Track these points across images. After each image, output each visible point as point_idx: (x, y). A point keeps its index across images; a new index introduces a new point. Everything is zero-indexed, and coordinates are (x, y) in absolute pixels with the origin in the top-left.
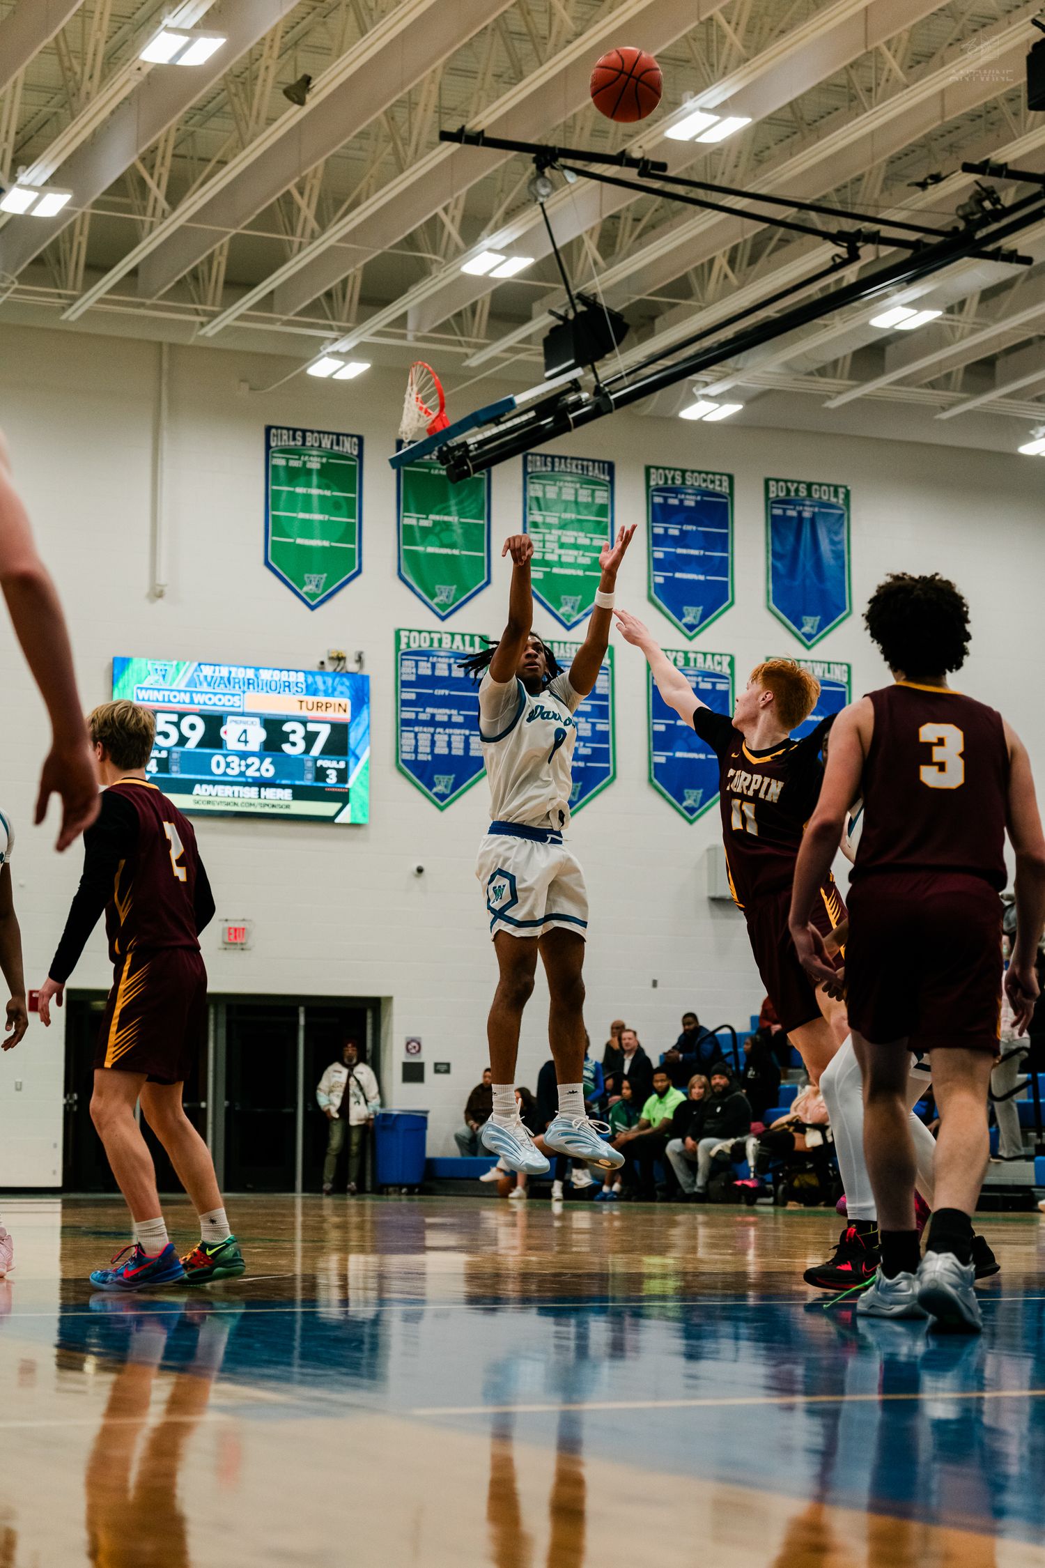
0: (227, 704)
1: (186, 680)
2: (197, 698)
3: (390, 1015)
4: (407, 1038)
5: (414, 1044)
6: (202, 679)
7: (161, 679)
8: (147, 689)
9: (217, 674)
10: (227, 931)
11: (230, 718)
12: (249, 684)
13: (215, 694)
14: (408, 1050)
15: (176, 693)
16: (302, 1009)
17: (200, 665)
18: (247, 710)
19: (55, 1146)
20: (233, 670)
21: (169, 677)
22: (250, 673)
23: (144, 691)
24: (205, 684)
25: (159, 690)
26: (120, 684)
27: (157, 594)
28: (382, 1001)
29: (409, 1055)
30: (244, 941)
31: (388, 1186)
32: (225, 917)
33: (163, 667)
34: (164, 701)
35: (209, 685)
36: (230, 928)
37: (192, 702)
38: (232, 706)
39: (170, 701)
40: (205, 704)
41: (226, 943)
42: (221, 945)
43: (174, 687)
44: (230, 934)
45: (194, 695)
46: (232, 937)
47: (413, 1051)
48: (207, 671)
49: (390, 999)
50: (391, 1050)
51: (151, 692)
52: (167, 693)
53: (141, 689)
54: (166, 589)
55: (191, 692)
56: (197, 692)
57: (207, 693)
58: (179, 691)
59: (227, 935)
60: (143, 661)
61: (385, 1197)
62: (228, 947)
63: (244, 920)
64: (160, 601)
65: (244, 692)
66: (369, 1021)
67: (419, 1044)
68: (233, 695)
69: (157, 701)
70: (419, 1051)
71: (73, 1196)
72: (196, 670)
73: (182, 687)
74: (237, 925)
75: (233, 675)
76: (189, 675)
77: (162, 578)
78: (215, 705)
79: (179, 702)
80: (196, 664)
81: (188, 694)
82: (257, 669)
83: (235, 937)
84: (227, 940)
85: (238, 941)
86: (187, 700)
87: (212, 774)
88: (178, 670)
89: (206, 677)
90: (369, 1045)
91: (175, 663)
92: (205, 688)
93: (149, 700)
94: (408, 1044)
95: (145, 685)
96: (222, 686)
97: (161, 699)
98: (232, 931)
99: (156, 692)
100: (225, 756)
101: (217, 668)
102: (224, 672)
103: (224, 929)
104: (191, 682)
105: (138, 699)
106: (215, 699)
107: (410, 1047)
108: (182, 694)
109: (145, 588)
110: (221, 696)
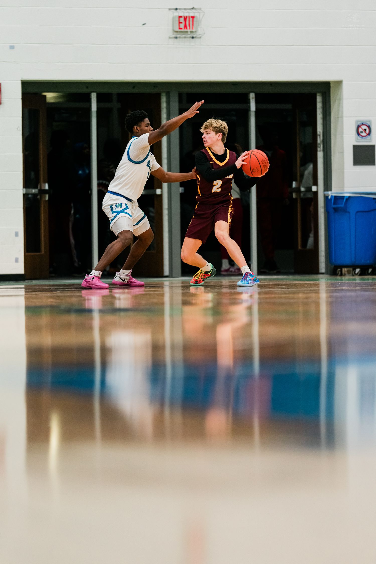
3: (340, 99)
4: (357, 121)
5: (364, 127)
10: (177, 19)
14: (358, 134)
16: (252, 95)
19: (17, 234)
28: (331, 85)
29: (359, 138)
30: (194, 30)
31: (341, 267)
32: (175, 8)
41: (177, 32)
42: (171, 34)
44: (180, 23)
46: (182, 26)
47: (364, 134)
49: (339, 83)
50: (342, 133)
59: (177, 22)
61: (339, 277)
63: (193, 8)
66: (319, 105)
67: (369, 127)
70: (369, 134)
71: (35, 282)
74: (186, 14)
83: (185, 26)
84: (177, 29)
85: (188, 30)
90: (320, 129)
94: (359, 127)
98: (182, 20)
103: (173, 18)
107: (360, 130)
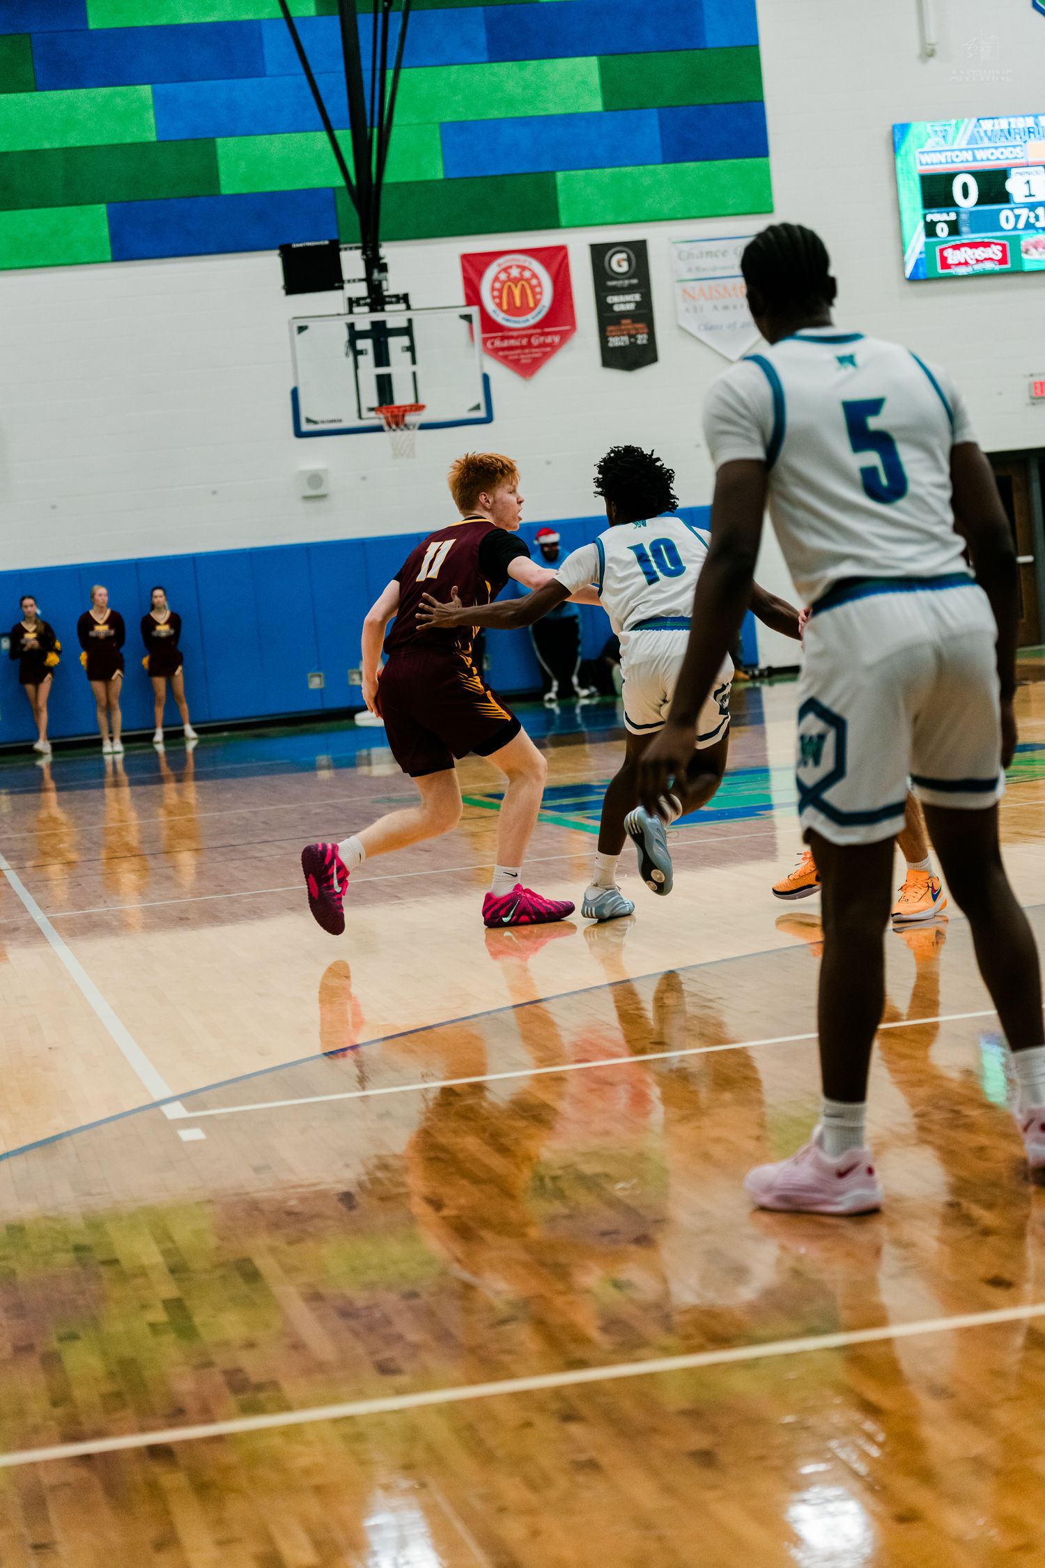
0: (1010, 156)
1: (967, 137)
2: (979, 155)
6: (982, 134)
7: (941, 140)
8: (928, 152)
9: (997, 128)
11: (1013, 171)
12: (1030, 132)
13: (996, 148)
15: (958, 153)
17: (978, 120)
18: (1031, 159)
20: (1012, 120)
21: (949, 138)
22: (1030, 122)
23: (925, 155)
24: (986, 139)
25: (940, 152)
26: (902, 151)
27: (928, 53)
33: (942, 128)
34: (947, 163)
35: (990, 139)
36: (1035, 383)
37: (975, 159)
38: (1016, 158)
39: (953, 162)
40: (988, 159)
43: (955, 147)
45: (976, 152)
48: (987, 125)
51: (932, 155)
52: (949, 154)
53: (922, 153)
54: (937, 48)
55: (972, 150)
56: (978, 149)
57: (988, 148)
58: (961, 150)
60: (922, 124)
62: (1035, 401)
64: (932, 60)
65: (1025, 142)
68: (1014, 147)
69: (941, 163)
72: (975, 127)
73: (964, 146)
75: (1013, 126)
76: (969, 133)
77: (932, 37)
78: (998, 159)
79: (962, 162)
80: (975, 120)
81: (970, 152)
82: (1036, 117)
86: (970, 158)
87: (1002, 229)
88: (957, 129)
89: (985, 132)
91: (953, 122)
92: (986, 143)
93: (932, 164)
95: (926, 149)
96: (1003, 139)
97: (943, 160)
99: (938, 154)
100: (1012, 209)
101: (996, 120)
102: (1003, 123)
104: (972, 140)
105: (921, 164)
106: (997, 153)
108: (964, 152)
109: (916, 49)
110: (1003, 150)
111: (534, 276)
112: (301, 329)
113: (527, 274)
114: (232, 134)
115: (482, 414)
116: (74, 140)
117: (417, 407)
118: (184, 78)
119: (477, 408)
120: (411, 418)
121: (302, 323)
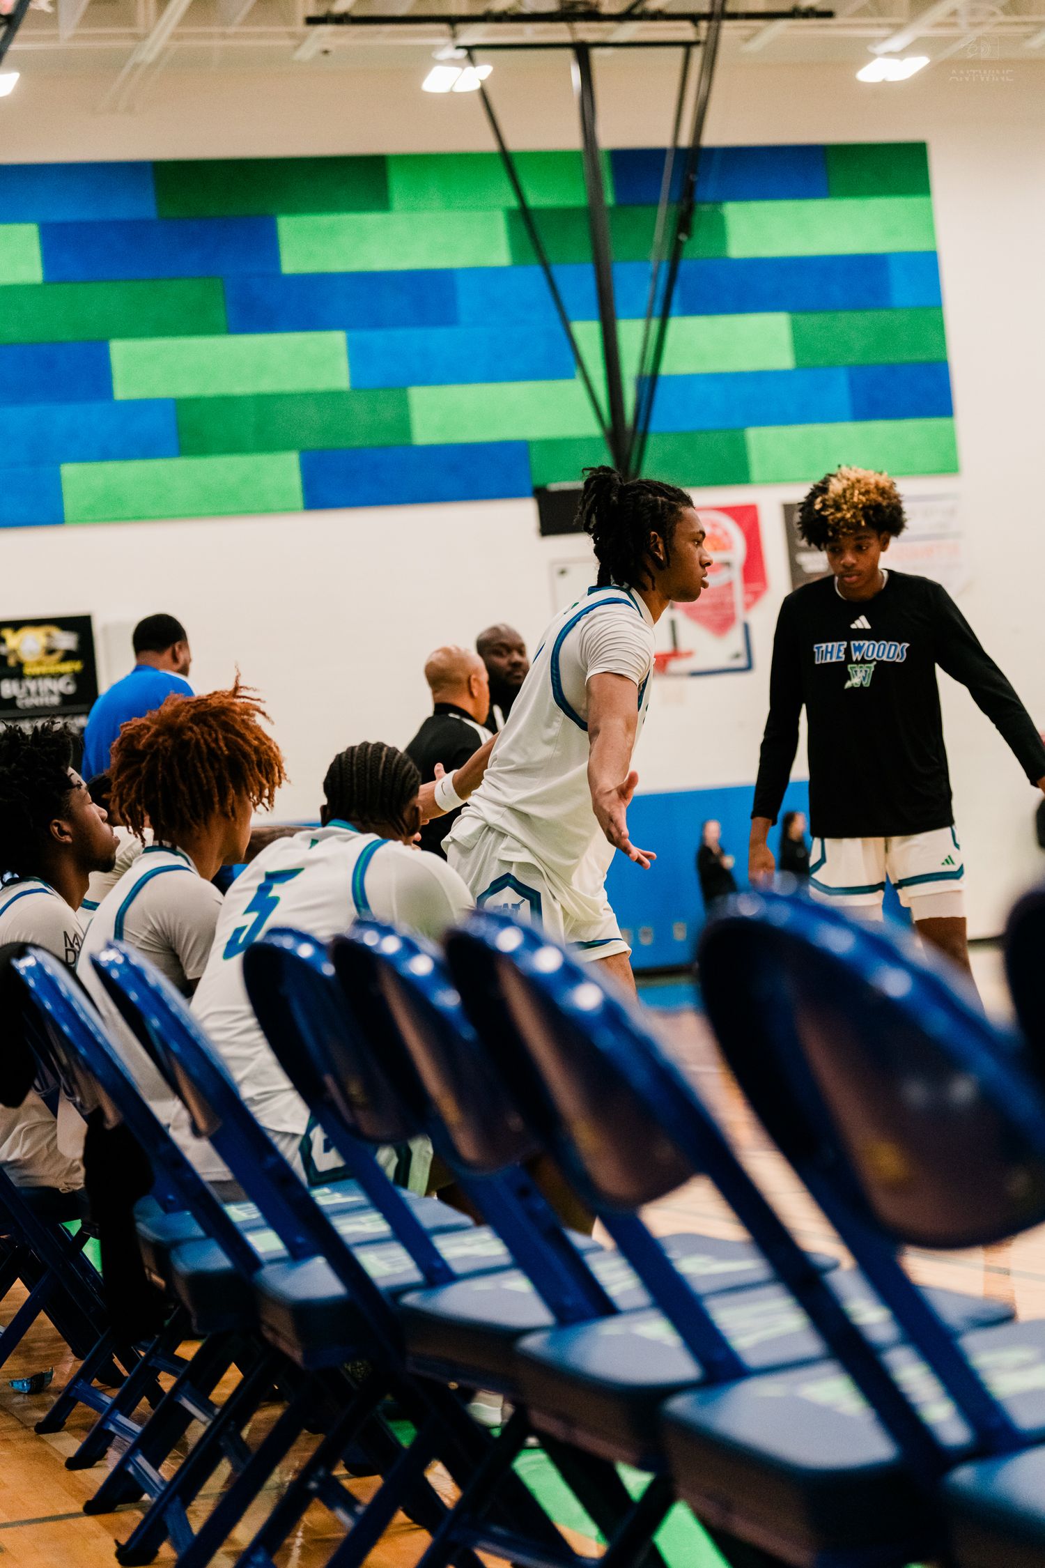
111: (726, 533)
112: (563, 572)
113: (719, 532)
114: (425, 382)
115: (742, 662)
116: (267, 385)
117: (675, 654)
118: (377, 323)
119: (737, 656)
120: (674, 666)
121: (561, 566)
